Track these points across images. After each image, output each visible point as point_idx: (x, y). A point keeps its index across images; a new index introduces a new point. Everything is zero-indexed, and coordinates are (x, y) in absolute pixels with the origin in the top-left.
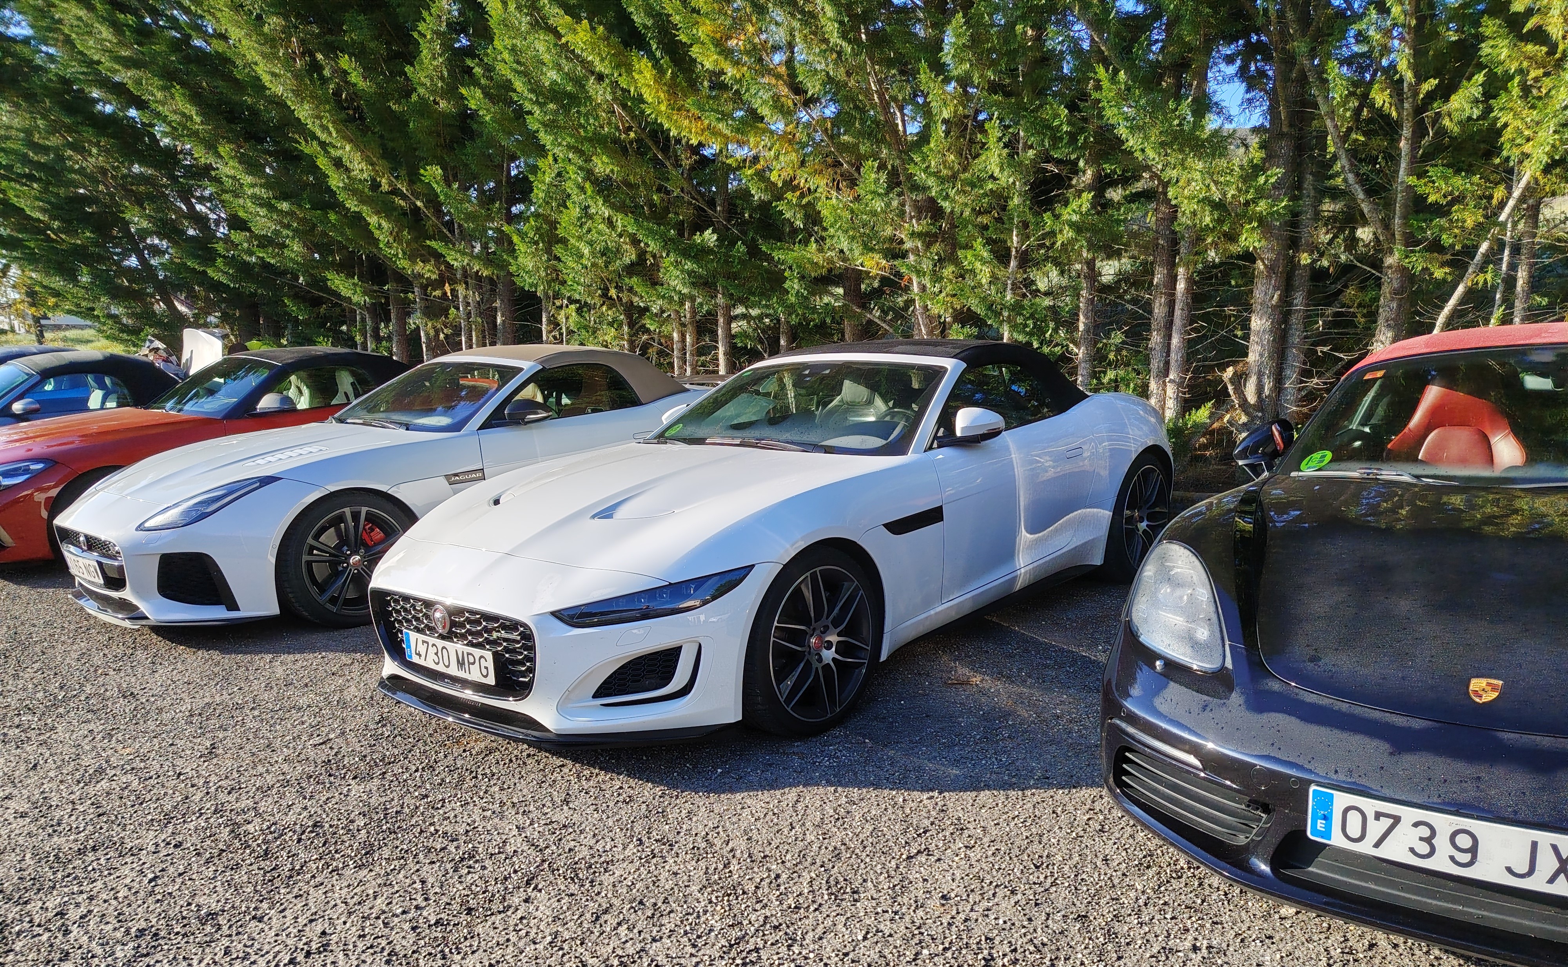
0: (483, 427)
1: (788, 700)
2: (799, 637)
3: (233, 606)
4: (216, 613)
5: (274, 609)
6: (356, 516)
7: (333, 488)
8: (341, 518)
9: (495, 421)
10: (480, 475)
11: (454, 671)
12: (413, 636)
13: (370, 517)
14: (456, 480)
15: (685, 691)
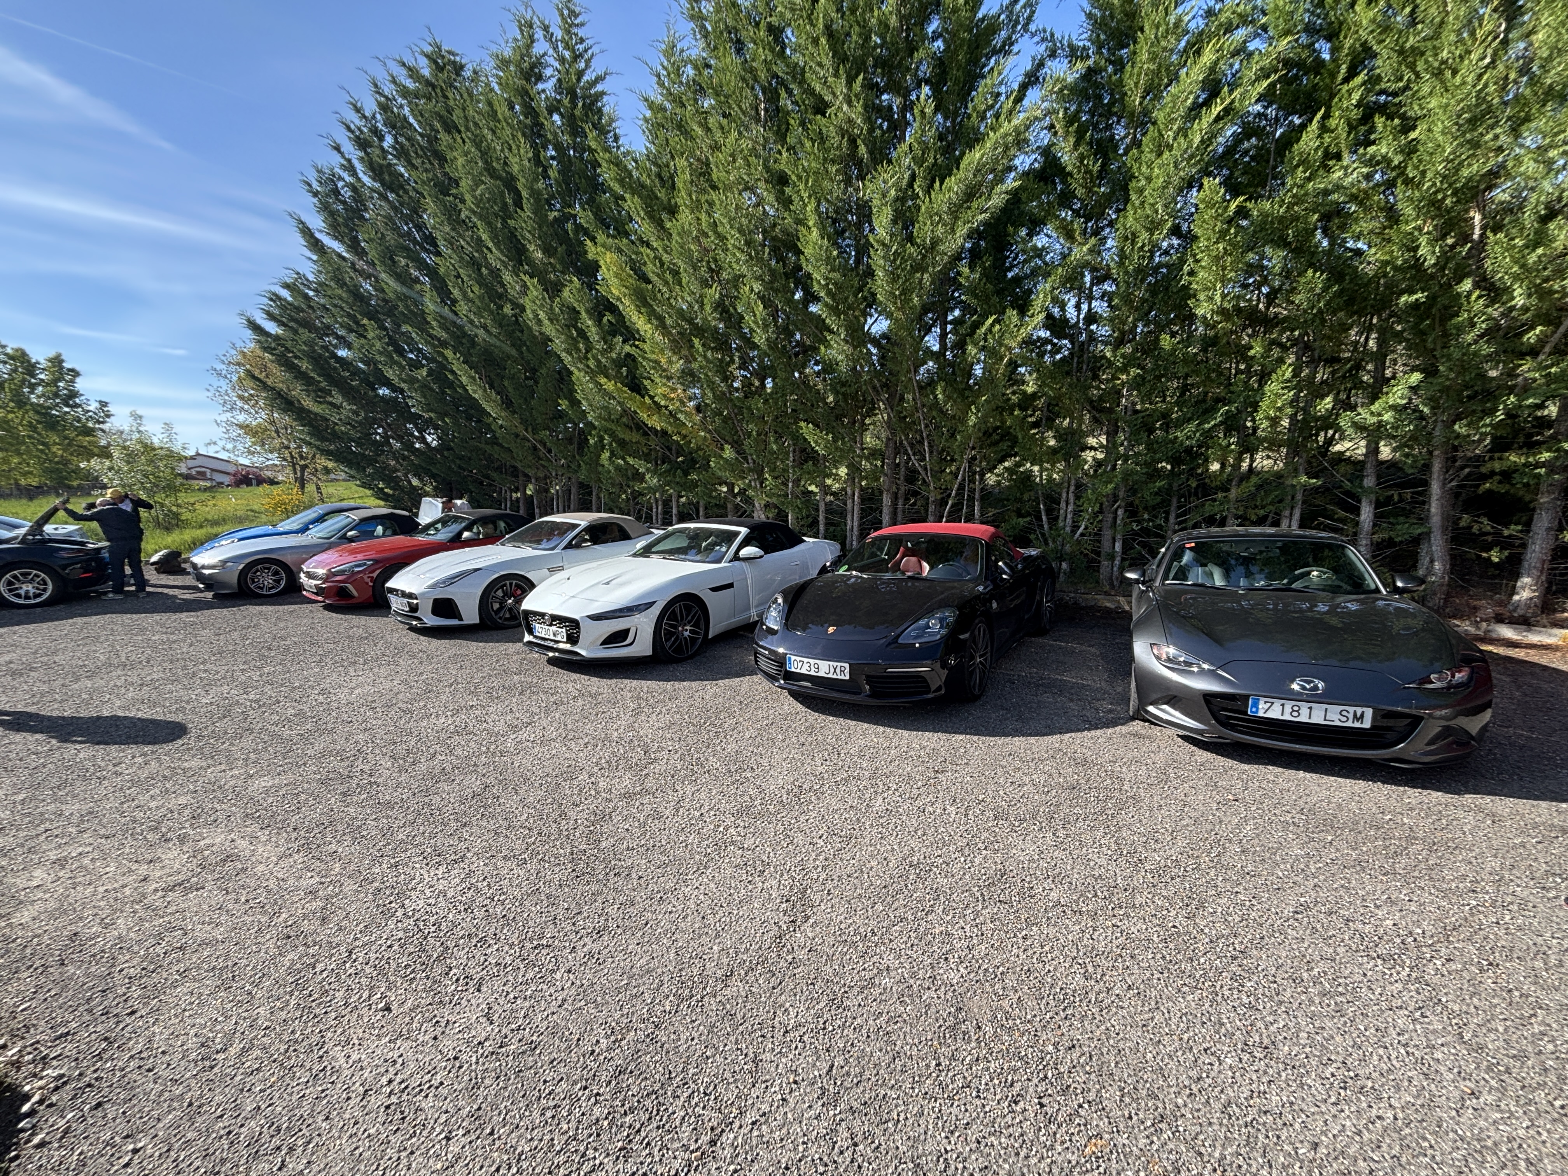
0: (565, 548)
1: (670, 648)
2: (675, 627)
3: (461, 619)
4: (455, 622)
5: (477, 621)
6: (511, 584)
7: (503, 573)
8: (505, 585)
9: (569, 546)
10: (562, 568)
11: (552, 637)
12: (537, 625)
13: (516, 585)
14: (552, 570)
15: (631, 644)
